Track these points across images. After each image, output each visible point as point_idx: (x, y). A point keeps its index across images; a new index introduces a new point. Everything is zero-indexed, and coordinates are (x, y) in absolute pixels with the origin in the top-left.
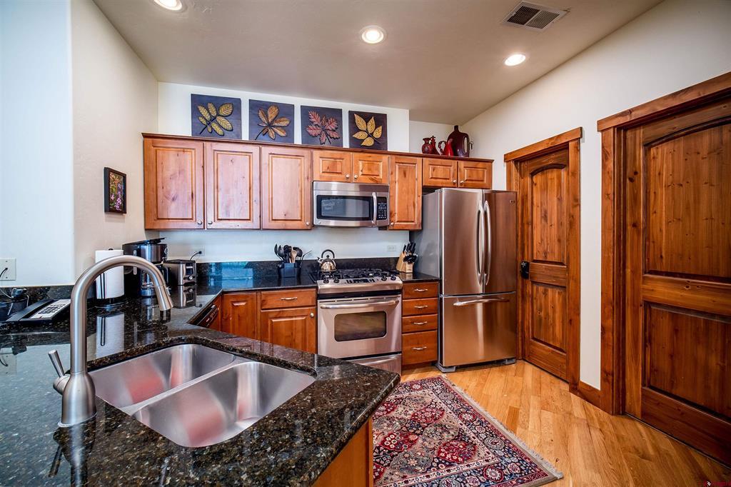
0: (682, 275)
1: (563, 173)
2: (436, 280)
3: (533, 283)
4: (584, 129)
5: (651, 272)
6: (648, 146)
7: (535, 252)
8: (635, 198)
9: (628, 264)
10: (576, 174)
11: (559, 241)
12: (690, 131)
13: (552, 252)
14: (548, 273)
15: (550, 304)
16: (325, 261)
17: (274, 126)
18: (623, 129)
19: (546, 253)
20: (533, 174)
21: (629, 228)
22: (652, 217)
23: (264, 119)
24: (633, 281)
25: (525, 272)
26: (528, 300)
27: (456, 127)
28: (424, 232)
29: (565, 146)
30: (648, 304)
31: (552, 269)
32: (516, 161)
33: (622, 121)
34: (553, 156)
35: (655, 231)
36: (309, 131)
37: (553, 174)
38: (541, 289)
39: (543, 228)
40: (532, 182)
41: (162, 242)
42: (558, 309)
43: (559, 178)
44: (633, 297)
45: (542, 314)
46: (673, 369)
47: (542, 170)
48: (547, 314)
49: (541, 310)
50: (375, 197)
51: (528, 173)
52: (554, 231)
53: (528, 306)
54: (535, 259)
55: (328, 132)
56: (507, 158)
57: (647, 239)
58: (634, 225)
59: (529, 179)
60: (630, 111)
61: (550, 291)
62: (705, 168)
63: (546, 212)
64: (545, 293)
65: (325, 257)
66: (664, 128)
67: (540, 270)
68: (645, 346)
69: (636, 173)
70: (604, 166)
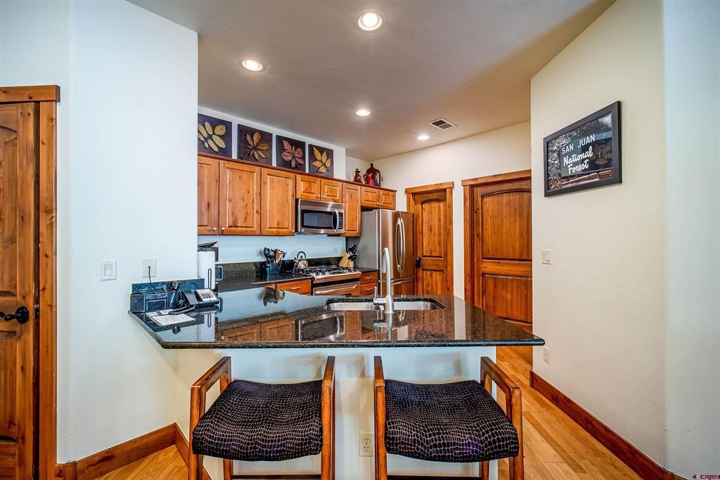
0: (497, 259)
1: (442, 204)
2: (375, 271)
3: (423, 270)
4: (455, 183)
5: (485, 259)
6: (483, 197)
7: (424, 251)
8: (478, 221)
9: (475, 255)
10: (450, 206)
11: (439, 244)
12: (501, 193)
13: (435, 250)
14: (433, 263)
15: (434, 281)
16: (300, 260)
17: (259, 149)
18: (472, 187)
19: (431, 251)
20: (422, 203)
21: (475, 237)
22: (485, 231)
23: (251, 143)
24: (477, 263)
25: (418, 264)
26: (420, 281)
27: (372, 164)
28: (361, 238)
29: (445, 190)
30: (483, 274)
31: (436, 260)
32: (413, 194)
33: (473, 183)
34: (435, 194)
35: (486, 238)
36: (284, 157)
37: (435, 205)
38: (429, 273)
39: (430, 236)
40: (422, 208)
41: (215, 246)
42: (439, 284)
43: (439, 207)
44: (478, 271)
45: (429, 288)
46: (494, 304)
47: (429, 201)
48: (432, 288)
49: (428, 286)
50: (337, 212)
51: (420, 202)
52: (436, 238)
53: (420, 284)
54: (424, 254)
55: (297, 159)
56: (407, 191)
57: (482, 242)
58: (478, 235)
59: (420, 206)
60: (477, 179)
61: (434, 273)
62: (505, 211)
63: (431, 227)
64: (431, 275)
65: (299, 258)
66: (490, 189)
67: (427, 262)
68: (483, 296)
69: (478, 209)
70: (465, 205)
